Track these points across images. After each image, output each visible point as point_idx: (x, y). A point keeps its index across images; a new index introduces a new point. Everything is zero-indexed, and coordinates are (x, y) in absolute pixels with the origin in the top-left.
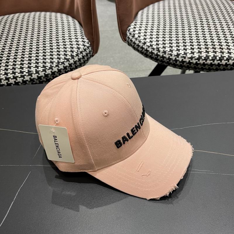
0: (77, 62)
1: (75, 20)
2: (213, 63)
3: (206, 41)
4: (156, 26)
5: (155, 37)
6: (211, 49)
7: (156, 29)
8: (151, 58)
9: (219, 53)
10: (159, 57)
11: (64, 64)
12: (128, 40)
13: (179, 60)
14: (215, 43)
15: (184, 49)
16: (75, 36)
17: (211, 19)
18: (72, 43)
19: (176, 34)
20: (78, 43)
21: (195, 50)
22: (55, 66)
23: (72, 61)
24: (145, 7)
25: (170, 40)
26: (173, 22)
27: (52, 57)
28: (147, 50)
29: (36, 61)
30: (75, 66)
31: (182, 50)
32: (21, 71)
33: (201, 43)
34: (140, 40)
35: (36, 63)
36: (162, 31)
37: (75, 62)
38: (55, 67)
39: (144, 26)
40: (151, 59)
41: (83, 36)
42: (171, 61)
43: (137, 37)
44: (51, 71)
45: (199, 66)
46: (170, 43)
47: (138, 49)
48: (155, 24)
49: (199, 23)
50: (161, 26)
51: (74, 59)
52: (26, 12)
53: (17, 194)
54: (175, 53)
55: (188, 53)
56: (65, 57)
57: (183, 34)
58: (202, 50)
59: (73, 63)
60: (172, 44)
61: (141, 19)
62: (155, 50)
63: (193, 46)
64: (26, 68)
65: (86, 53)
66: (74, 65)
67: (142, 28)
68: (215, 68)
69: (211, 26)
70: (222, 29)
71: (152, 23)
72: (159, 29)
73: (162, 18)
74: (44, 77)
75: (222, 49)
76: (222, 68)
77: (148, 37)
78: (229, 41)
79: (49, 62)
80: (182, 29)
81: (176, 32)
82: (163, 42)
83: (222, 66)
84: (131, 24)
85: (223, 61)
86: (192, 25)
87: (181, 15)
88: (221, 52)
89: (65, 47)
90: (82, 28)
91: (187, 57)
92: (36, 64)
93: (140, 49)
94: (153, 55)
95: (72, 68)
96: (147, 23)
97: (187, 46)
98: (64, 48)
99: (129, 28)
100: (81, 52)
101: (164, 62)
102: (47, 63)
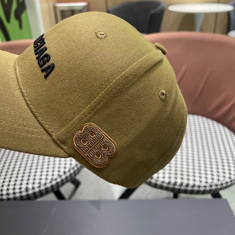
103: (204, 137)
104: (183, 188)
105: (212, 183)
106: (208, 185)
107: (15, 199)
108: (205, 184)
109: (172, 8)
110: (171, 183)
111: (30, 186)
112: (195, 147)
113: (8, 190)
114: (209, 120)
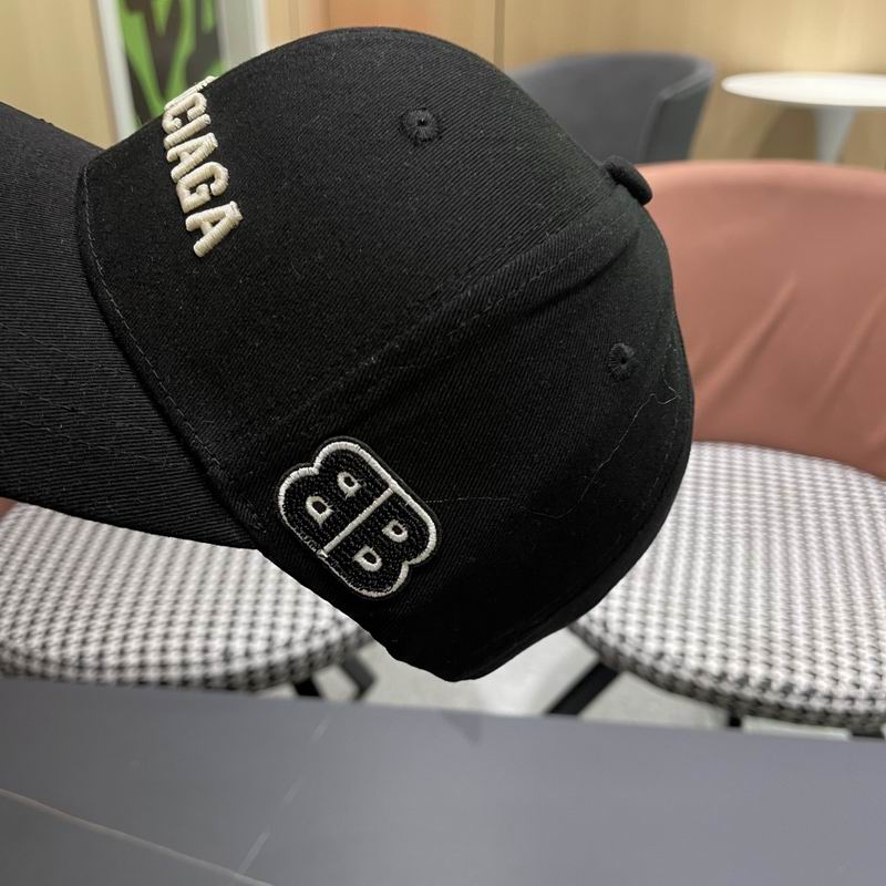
103: (848, 534)
104: (772, 697)
105: (876, 688)
106: (863, 693)
107: (185, 683)
108: (852, 692)
109: (738, 85)
110: (730, 678)
111: (238, 646)
112: (816, 566)
113: (164, 650)
114: (865, 479)
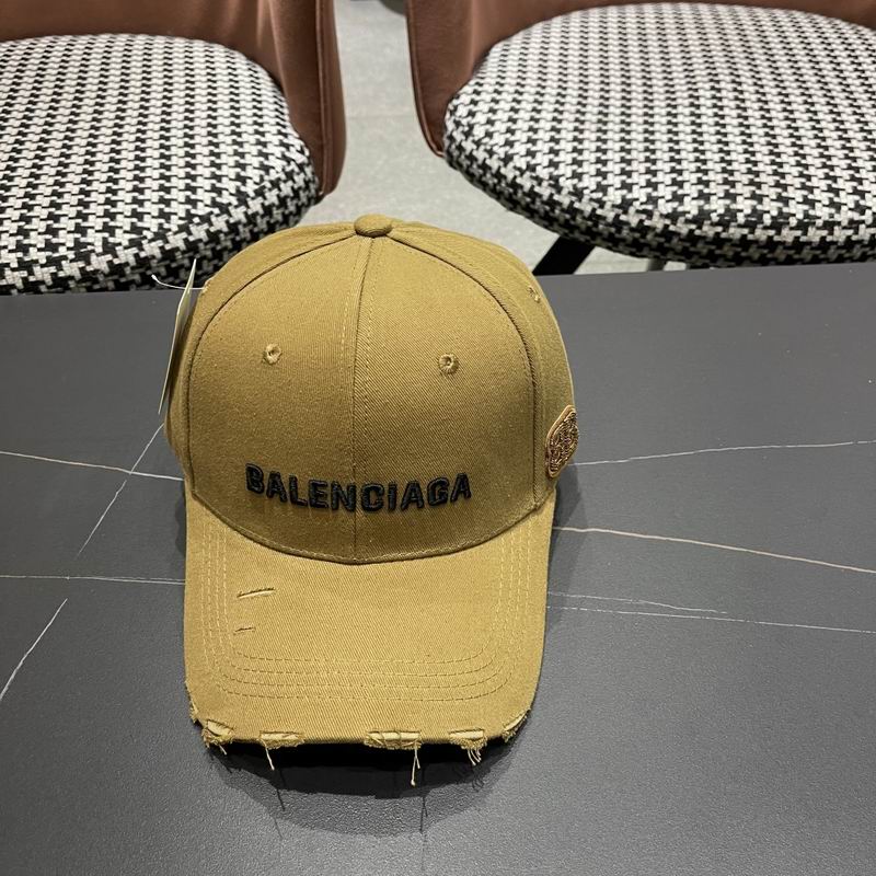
0: (259, 220)
1: (258, 68)
2: (750, 237)
3: (728, 158)
4: (553, 100)
5: (547, 137)
6: (745, 185)
7: (551, 108)
8: (530, 213)
9: (772, 200)
10: (557, 212)
11: (211, 224)
12: (450, 146)
13: (627, 223)
14: (761, 167)
15: (649, 184)
16: (255, 123)
17: (751, 81)
18: (241, 150)
19: (622, 130)
20: (265, 150)
21: (687, 188)
22: (175, 229)
23: (238, 214)
24: (517, 32)
25: (598, 149)
26: (612, 86)
27: (167, 197)
28: (514, 185)
29: (108, 207)
30: (251, 231)
31: (641, 187)
32: (48, 242)
33: (710, 165)
34: (492, 146)
35: (107, 214)
36: (572, 118)
37: (251, 219)
38: (176, 233)
39: (510, 98)
40: (528, 218)
41: (284, 127)
42: (601, 227)
43: (482, 135)
44: (162, 248)
45: (700, 245)
46: (598, 161)
47: (484, 179)
48: (548, 90)
49: (705, 93)
50: (568, 99)
51: (248, 207)
52: (77, 31)
53: (13, 677)
54: (615, 196)
55: (663, 197)
56: (213, 199)
57: (646, 131)
58: (713, 188)
59: (244, 220)
60: (605, 163)
61: (500, 74)
62: (545, 184)
63: (680, 172)
64: (69, 232)
65: (292, 188)
66: (247, 230)
67: (502, 105)
68: (756, 256)
69: (748, 104)
70: (787, 118)
71: (539, 89)
72: (561, 108)
73: (577, 73)
74: (133, 268)
75: (785, 187)
76: (782, 257)
77: (521, 136)
78: (809, 160)
79: (156, 214)
80: (646, 114)
81: (623, 122)
82: (575, 155)
83: (781, 247)
84: (461, 88)
85: (785, 231)
86: (679, 101)
87: (643, 64)
88: (780, 198)
89: (218, 161)
90: (283, 99)
91: (656, 214)
92: (107, 220)
93: (491, 181)
94: (538, 203)
95: (238, 238)
96: (518, 88)
97: (660, 175)
98: (213, 164)
99: (455, 102)
100: (275, 184)
101: (577, 227)
102: (146, 217)
104: (762, 234)
